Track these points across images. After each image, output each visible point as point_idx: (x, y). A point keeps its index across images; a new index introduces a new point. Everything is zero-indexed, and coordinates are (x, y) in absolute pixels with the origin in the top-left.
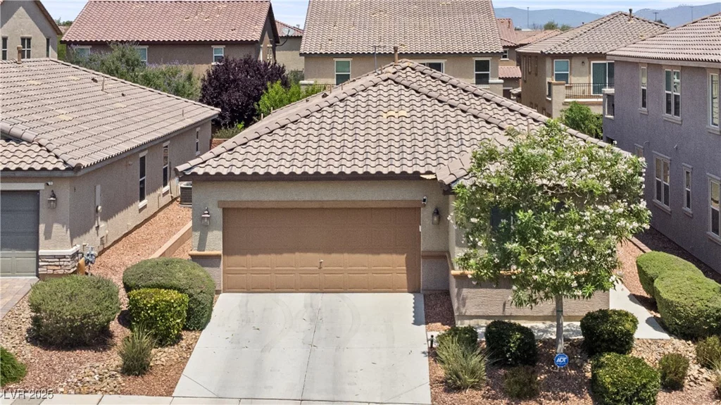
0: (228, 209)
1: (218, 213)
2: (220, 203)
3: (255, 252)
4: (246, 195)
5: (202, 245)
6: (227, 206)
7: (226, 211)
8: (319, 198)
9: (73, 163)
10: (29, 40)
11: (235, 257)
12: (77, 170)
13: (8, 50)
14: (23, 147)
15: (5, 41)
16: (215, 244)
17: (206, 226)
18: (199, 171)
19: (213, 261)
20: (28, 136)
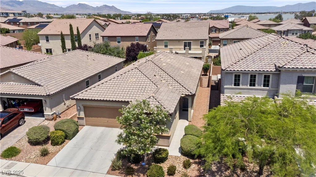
0: (85, 107)
1: (82, 107)
2: (82, 105)
3: (92, 117)
4: (88, 104)
5: (79, 115)
6: (84, 106)
7: (84, 107)
8: (106, 105)
9: (48, 94)
10: (98, 34)
11: (88, 118)
12: (49, 95)
13: (91, 37)
14: (40, 88)
15: (90, 35)
16: (82, 115)
17: (79, 111)
18: (76, 97)
19: (82, 118)
20: (42, 84)
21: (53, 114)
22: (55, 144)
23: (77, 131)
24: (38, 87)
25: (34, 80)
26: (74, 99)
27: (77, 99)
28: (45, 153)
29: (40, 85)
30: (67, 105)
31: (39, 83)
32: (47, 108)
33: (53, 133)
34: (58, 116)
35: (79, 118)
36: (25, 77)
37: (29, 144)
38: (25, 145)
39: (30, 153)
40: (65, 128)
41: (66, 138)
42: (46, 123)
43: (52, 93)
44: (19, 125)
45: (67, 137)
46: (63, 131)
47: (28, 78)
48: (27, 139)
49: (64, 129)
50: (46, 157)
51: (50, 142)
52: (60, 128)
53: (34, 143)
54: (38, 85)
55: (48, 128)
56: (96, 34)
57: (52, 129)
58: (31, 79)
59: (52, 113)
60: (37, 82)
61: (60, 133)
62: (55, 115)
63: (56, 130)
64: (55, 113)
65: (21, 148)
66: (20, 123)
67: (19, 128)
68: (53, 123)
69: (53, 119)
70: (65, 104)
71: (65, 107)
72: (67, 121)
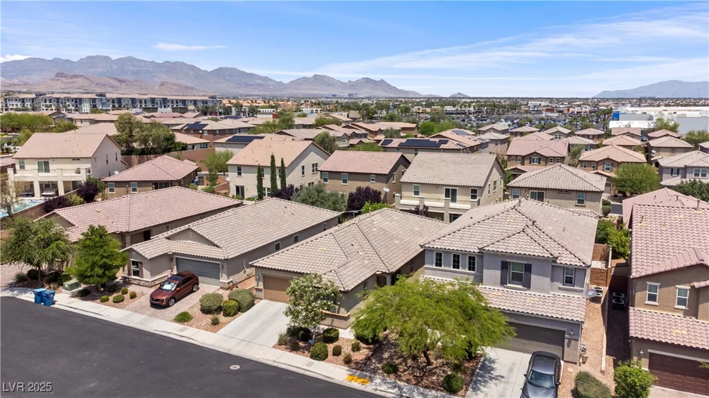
1: (261, 277)
2: (262, 274)
3: (272, 289)
4: (268, 273)
5: (258, 286)
9: (226, 257)
10: (317, 164)
11: (267, 290)
12: (227, 259)
13: (305, 170)
14: (219, 250)
15: (303, 167)
16: (261, 286)
17: (258, 280)
18: (255, 265)
19: (260, 290)
20: (221, 246)
21: (229, 283)
22: (226, 315)
23: (252, 304)
24: (216, 249)
25: (213, 241)
26: (253, 266)
27: (256, 267)
28: (215, 323)
29: (218, 247)
30: (247, 273)
31: (218, 244)
32: (224, 275)
33: (227, 302)
34: (235, 285)
35: (258, 290)
36: (204, 235)
37: (201, 312)
38: (196, 312)
39: (202, 320)
40: (239, 298)
41: (239, 311)
42: (221, 292)
43: (230, 257)
44: (192, 292)
45: (240, 309)
46: (237, 301)
47: (207, 237)
48: (200, 307)
49: (238, 300)
50: (216, 326)
51: (222, 313)
52: (234, 297)
53: (206, 311)
54: (217, 246)
55: (222, 297)
56: (313, 165)
57: (226, 298)
58: (210, 239)
59: (229, 281)
60: (216, 242)
61: (233, 303)
62: (231, 284)
63: (229, 299)
64: (231, 281)
65: (193, 315)
66: (194, 289)
67: (193, 294)
68: (228, 292)
69: (228, 288)
70: (245, 272)
71: (245, 275)
72: (243, 291)
